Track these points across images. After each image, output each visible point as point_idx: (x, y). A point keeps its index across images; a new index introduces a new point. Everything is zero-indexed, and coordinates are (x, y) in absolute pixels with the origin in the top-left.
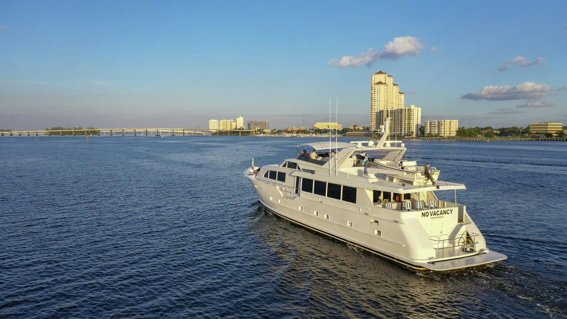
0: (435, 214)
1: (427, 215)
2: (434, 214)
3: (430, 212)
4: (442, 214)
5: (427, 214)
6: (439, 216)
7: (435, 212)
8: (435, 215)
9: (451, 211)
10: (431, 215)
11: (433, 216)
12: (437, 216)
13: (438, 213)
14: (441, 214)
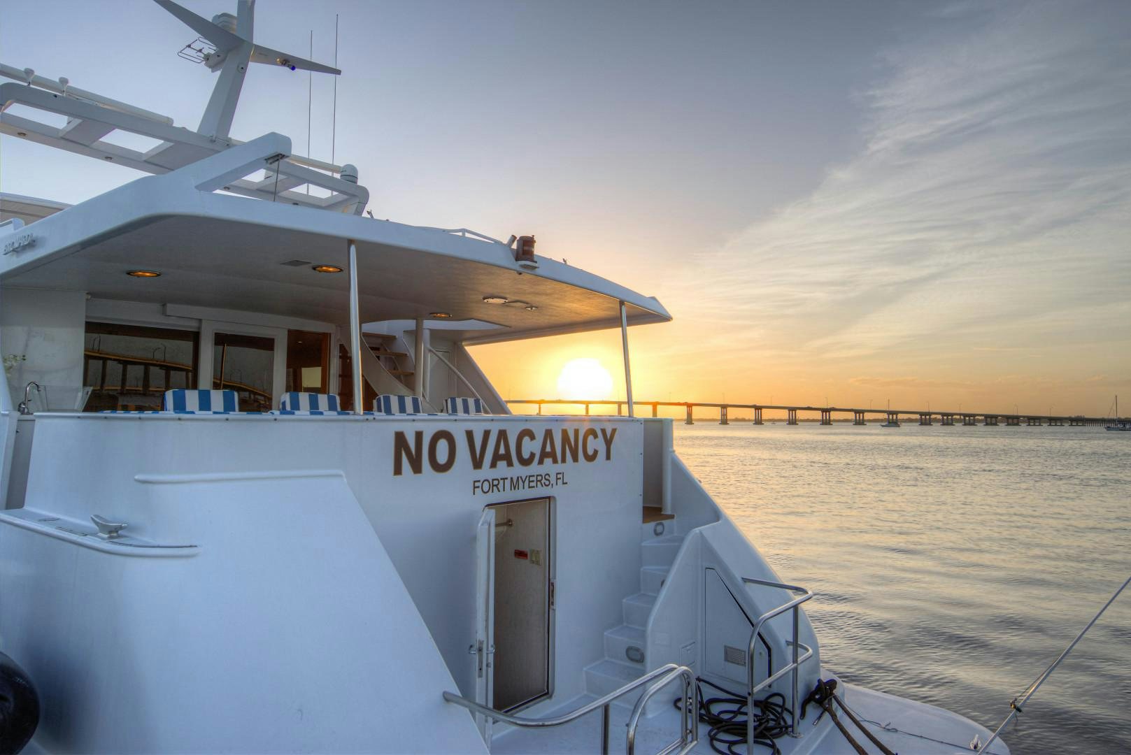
0: (507, 458)
1: (442, 457)
2: (497, 458)
3: (470, 434)
4: (553, 455)
5: (442, 445)
6: (534, 468)
7: (502, 435)
8: (502, 464)
9: (608, 442)
10: (477, 464)
11: (486, 472)
12: (518, 470)
13: (530, 447)
14: (544, 455)
